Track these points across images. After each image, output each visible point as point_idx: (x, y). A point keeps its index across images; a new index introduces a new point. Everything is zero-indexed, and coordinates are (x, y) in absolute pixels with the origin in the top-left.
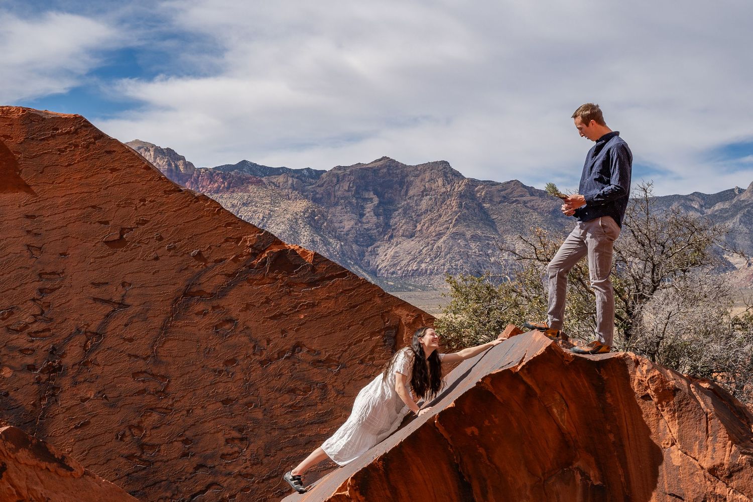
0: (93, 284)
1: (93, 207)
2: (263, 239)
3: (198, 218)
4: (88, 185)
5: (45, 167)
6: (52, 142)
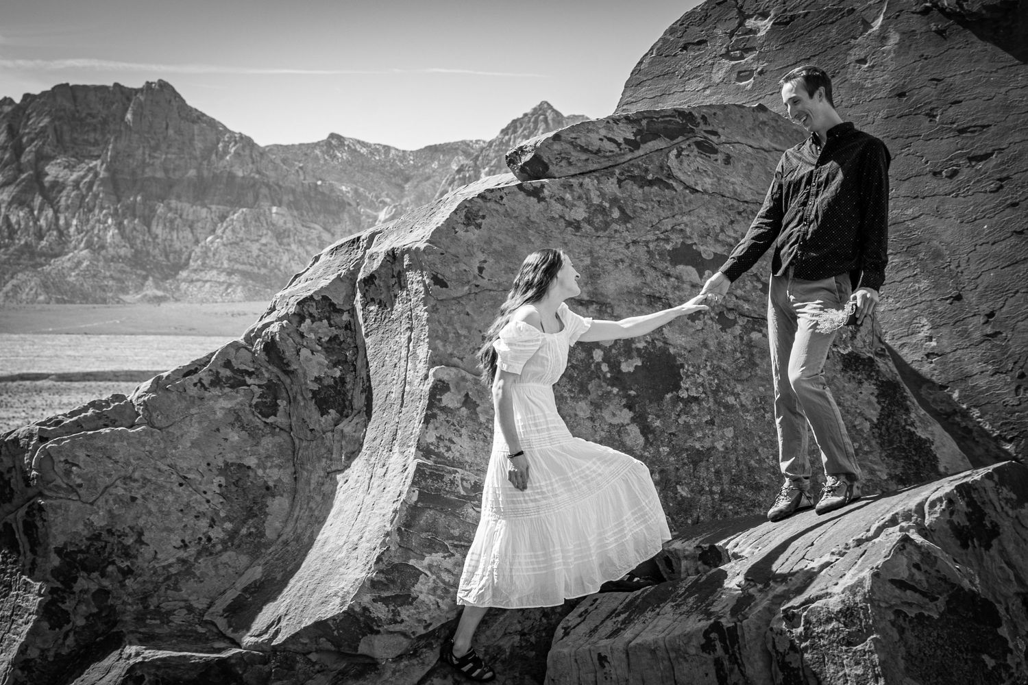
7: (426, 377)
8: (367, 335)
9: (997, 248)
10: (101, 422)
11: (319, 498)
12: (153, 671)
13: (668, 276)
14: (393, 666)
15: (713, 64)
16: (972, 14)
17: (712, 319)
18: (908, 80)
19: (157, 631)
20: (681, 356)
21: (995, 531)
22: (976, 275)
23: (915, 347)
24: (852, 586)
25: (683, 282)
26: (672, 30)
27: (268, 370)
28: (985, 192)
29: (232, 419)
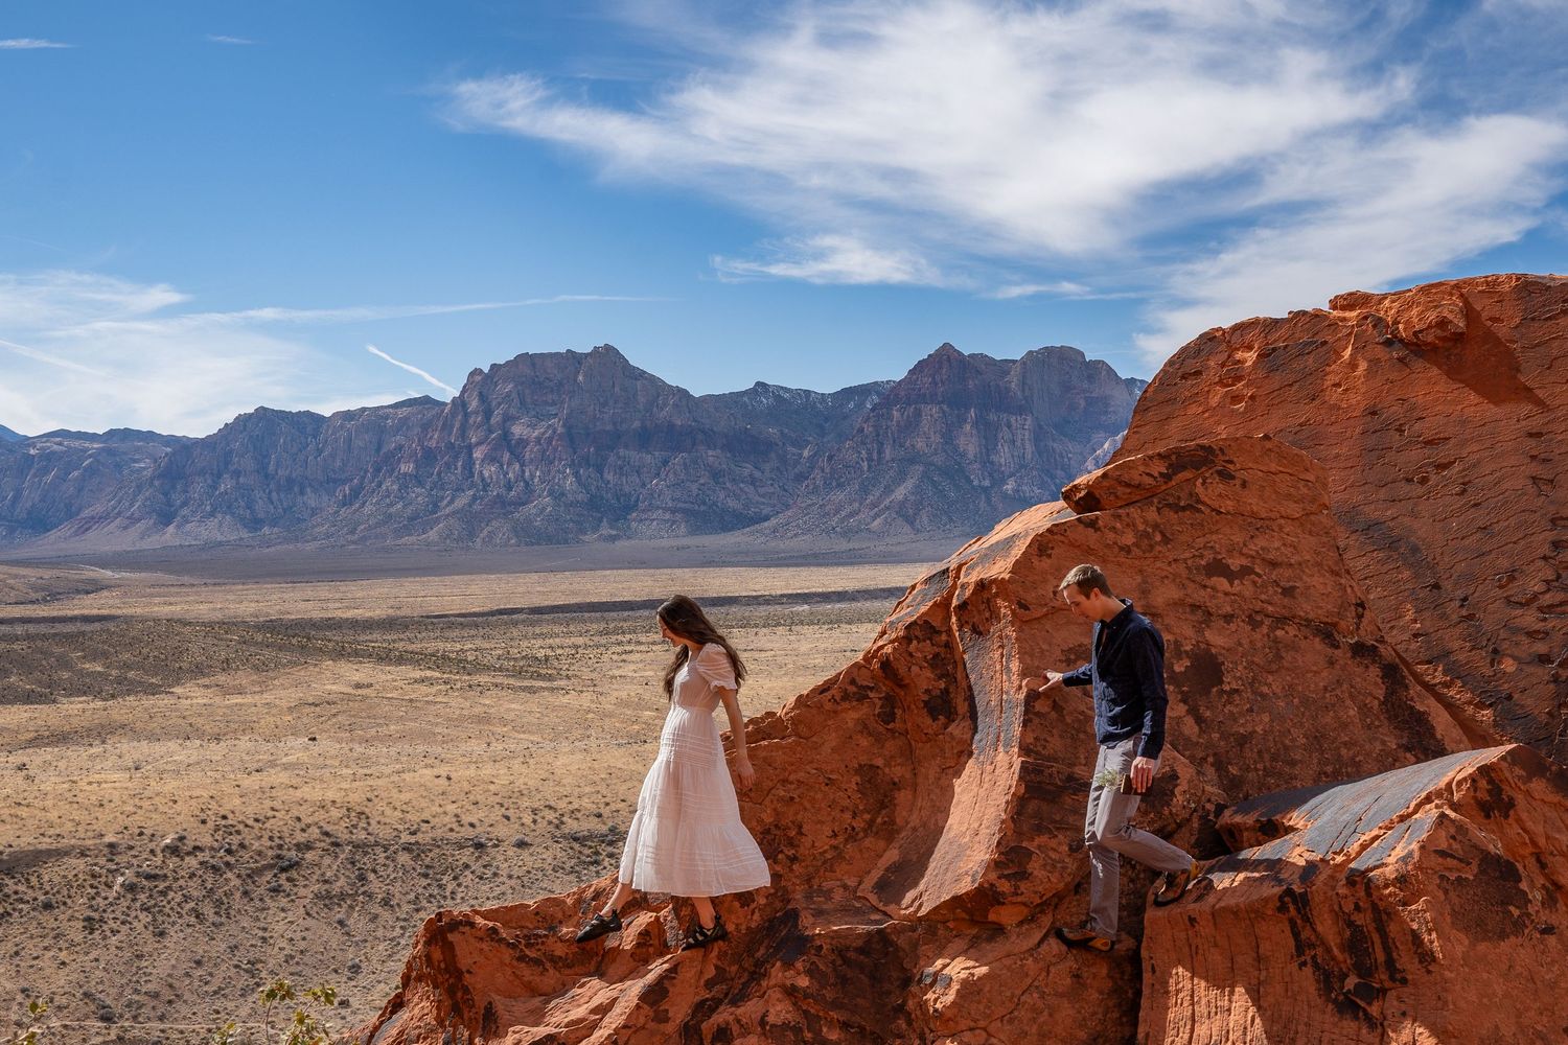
5: (1554, 359)
7: (1020, 687)
8: (964, 652)
9: (1467, 542)
10: (760, 736)
11: (937, 791)
12: (828, 941)
13: (1205, 587)
14: (1018, 930)
15: (1208, 392)
16: (1426, 344)
17: (1243, 621)
18: (1377, 401)
19: (825, 907)
20: (1221, 655)
21: (1511, 804)
22: (1449, 566)
23: (1403, 629)
24: (1404, 857)
25: (1217, 592)
26: (1170, 363)
27: (884, 685)
28: (1452, 495)
29: (860, 728)
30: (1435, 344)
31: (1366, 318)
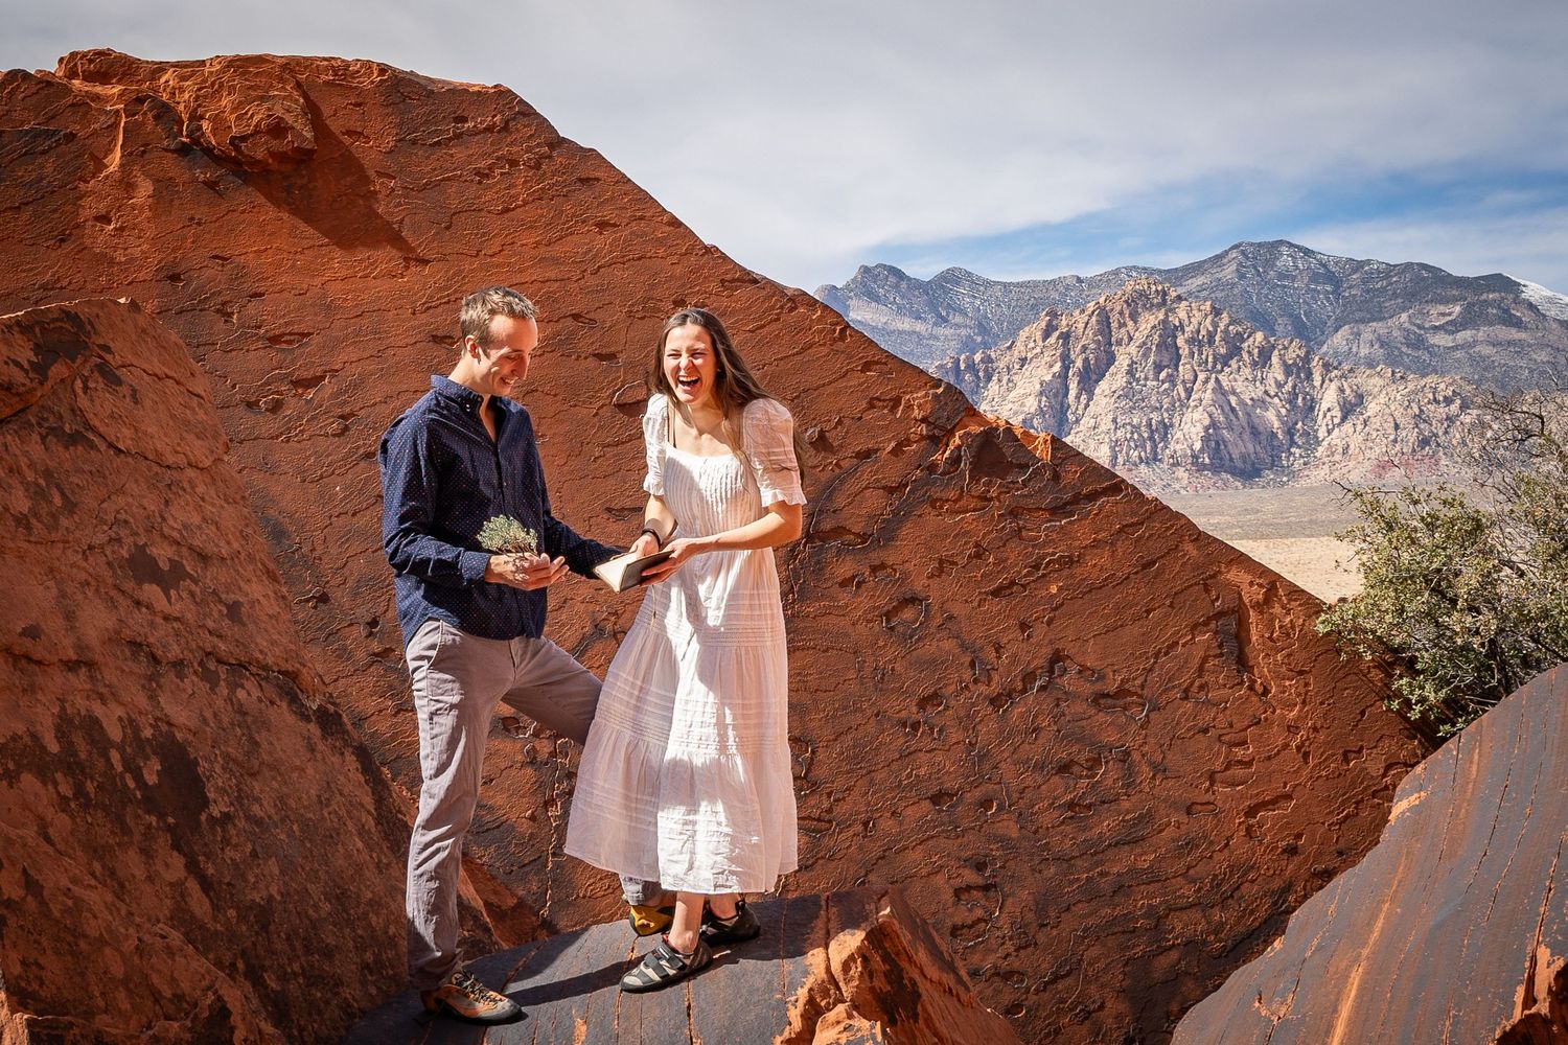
0: (609, 510)
1: (576, 317)
2: (946, 404)
3: (803, 350)
4: (555, 261)
5: (454, 214)
6: (458, 153)
16: (254, 162)
18: (179, 255)
22: (340, 563)
28: (328, 434)
30: (269, 165)
31: (140, 100)
